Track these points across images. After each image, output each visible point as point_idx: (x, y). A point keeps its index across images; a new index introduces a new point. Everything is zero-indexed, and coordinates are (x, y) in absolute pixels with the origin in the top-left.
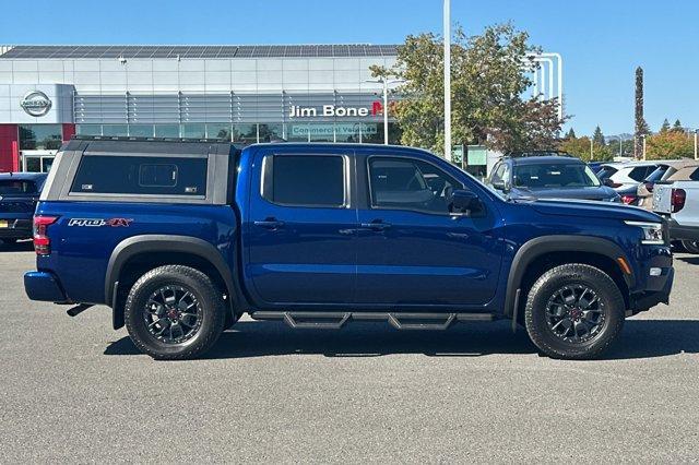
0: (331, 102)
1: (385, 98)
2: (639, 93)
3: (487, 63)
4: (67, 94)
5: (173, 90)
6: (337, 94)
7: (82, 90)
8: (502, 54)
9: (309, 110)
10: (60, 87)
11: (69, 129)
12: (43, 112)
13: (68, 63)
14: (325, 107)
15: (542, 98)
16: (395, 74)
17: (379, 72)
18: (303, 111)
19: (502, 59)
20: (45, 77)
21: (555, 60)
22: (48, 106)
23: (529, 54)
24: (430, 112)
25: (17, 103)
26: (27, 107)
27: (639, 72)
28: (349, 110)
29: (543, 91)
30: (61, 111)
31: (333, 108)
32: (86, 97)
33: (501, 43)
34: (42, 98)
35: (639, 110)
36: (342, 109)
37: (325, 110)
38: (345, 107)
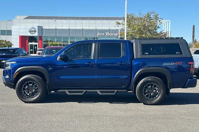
0: (108, 32)
1: (119, 30)
2: (194, 32)
3: (147, 22)
4: (40, 28)
5: (67, 28)
6: (110, 30)
7: (44, 27)
8: (152, 19)
9: (102, 34)
10: (38, 27)
11: (41, 38)
12: (34, 33)
13: (41, 20)
14: (106, 33)
15: (163, 32)
16: (123, 24)
17: (118, 23)
18: (101, 34)
19: (152, 21)
20: (35, 24)
21: (169, 22)
22: (35, 31)
23: (159, 20)
24: (131, 35)
25: (28, 30)
26: (30, 32)
27: (194, 26)
28: (113, 34)
29: (164, 30)
30: (39, 33)
31: (108, 33)
32: (45, 29)
33: (151, 16)
34: (34, 29)
35: (193, 36)
36: (111, 34)
37: (106, 34)
38: (112, 33)
